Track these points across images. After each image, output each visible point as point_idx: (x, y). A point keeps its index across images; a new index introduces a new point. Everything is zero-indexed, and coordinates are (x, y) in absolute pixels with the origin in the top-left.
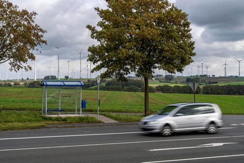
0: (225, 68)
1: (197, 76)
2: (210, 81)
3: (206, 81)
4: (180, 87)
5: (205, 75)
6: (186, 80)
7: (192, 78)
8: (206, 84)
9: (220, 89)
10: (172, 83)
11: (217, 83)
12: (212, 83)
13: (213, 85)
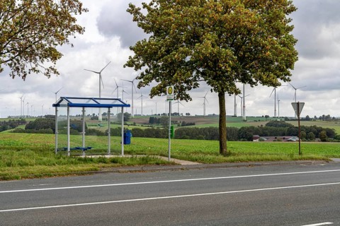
0: (204, 104)
1: (164, 114)
2: (183, 123)
3: (179, 122)
4: (141, 130)
5: (175, 114)
6: (148, 120)
7: (158, 117)
8: (179, 125)
9: (200, 132)
10: (129, 125)
11: (194, 124)
12: (187, 125)
13: (189, 127)
